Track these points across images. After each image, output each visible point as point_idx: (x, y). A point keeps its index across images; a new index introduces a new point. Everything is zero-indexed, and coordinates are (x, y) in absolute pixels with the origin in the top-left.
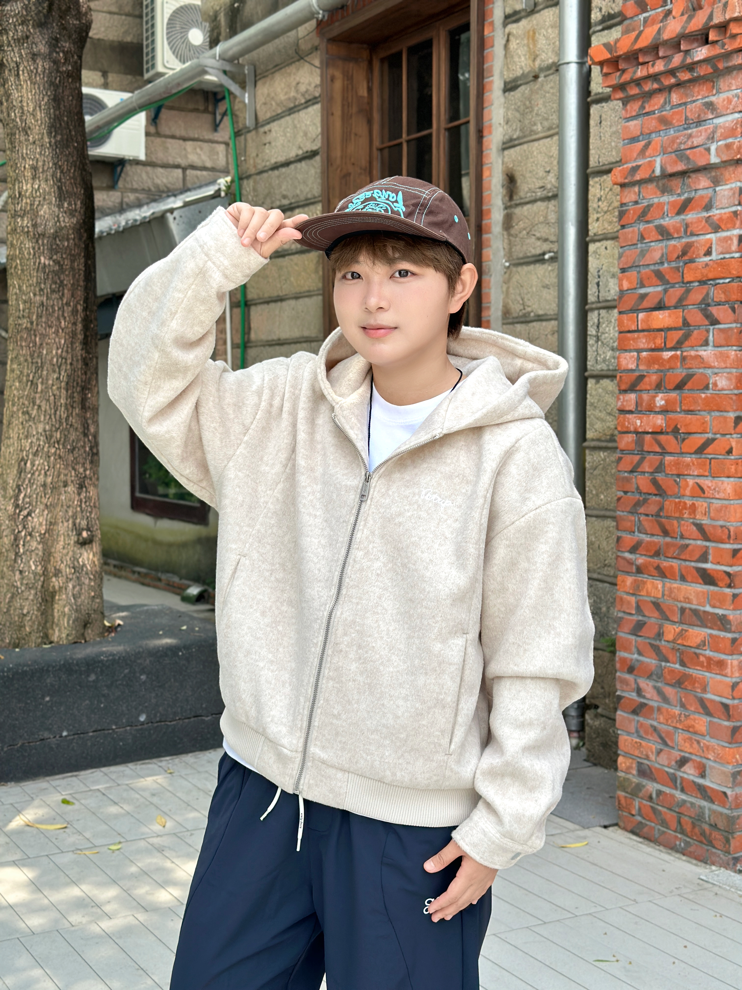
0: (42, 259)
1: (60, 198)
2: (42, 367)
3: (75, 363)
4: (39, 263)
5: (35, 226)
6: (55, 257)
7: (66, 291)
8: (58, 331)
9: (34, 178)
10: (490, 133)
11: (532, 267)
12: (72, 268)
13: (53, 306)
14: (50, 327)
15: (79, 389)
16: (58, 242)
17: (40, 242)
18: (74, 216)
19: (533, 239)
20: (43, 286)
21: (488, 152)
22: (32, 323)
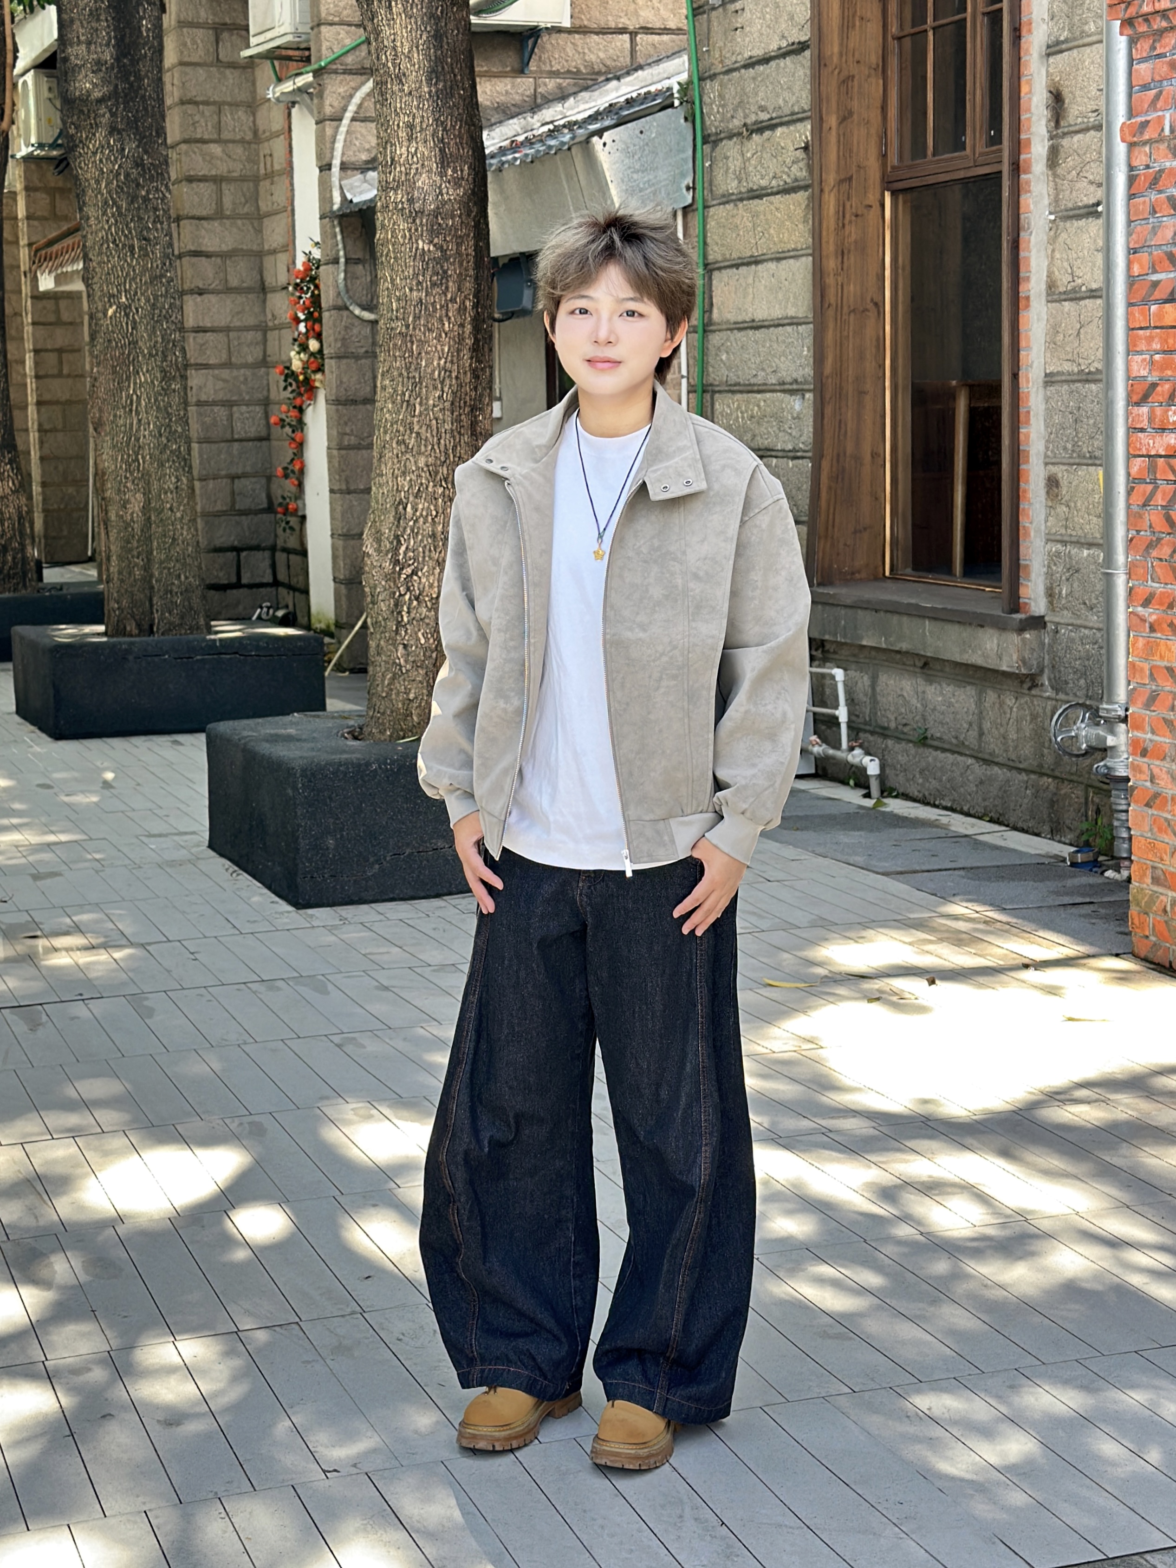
0: (420, 242)
1: (442, 163)
2: (421, 383)
3: (462, 376)
4: (417, 249)
5: (411, 201)
6: (436, 240)
7: (451, 284)
8: (440, 336)
9: (410, 139)
10: (1030, 31)
11: (1082, 223)
12: (459, 253)
13: (433, 304)
14: (430, 330)
15: (467, 410)
16: (440, 221)
17: (418, 221)
18: (460, 186)
19: (1084, 183)
20: (421, 278)
21: (1027, 58)
22: (408, 326)
